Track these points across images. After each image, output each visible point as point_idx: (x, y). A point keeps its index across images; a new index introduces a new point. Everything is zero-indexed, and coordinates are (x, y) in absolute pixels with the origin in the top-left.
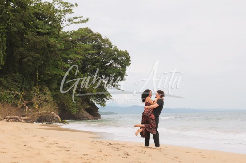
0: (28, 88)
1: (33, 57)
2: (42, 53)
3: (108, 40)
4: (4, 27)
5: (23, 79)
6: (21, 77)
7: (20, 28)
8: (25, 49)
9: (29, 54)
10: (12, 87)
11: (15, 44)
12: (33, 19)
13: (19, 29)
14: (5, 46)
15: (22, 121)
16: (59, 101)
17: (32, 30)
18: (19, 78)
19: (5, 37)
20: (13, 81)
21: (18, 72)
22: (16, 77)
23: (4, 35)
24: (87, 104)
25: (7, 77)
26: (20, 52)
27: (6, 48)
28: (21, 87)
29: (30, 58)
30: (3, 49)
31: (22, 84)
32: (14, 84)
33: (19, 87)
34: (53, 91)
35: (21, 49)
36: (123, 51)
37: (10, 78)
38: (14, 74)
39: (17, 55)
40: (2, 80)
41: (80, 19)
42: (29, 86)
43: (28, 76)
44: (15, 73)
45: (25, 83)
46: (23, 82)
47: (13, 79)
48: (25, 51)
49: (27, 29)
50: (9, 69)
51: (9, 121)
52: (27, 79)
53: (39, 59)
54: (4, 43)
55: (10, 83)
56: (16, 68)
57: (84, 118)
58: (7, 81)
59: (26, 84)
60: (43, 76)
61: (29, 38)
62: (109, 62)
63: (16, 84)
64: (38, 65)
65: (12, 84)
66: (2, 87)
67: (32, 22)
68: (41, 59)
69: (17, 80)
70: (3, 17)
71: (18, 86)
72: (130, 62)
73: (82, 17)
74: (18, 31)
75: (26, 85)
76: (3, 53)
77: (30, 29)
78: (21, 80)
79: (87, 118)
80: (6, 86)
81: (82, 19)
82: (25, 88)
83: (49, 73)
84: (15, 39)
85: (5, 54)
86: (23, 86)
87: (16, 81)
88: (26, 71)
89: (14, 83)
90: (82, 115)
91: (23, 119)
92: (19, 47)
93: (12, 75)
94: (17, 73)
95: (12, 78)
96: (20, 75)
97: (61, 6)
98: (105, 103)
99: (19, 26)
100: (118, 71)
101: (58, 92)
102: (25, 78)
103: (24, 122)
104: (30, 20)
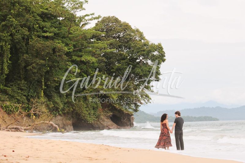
0: (34, 96)
1: (37, 64)
2: (48, 58)
3: (138, 31)
4: (8, 35)
5: (29, 87)
6: (26, 85)
7: (23, 34)
8: (29, 56)
9: (33, 61)
10: (17, 96)
11: (20, 50)
12: (39, 22)
13: (23, 36)
14: (9, 54)
15: (23, 131)
16: (72, 109)
17: (38, 33)
18: (24, 86)
19: (9, 44)
20: (18, 90)
21: (23, 79)
22: (21, 85)
23: (8, 43)
24: (108, 111)
25: (12, 86)
26: (24, 59)
27: (10, 56)
28: (27, 95)
29: (34, 65)
30: (8, 57)
31: (29, 92)
32: (19, 93)
33: (25, 96)
34: (64, 97)
35: (25, 56)
36: (156, 44)
37: (15, 86)
38: (19, 82)
39: (22, 63)
40: (7, 89)
41: (92, 16)
42: (36, 94)
43: (34, 83)
44: (21, 81)
45: (31, 90)
46: (30, 90)
47: (18, 88)
48: (30, 58)
49: (33, 33)
50: (15, 76)
51: (10, 130)
52: (34, 86)
53: (45, 65)
54: (8, 51)
55: (15, 91)
56: (21, 76)
57: (104, 127)
58: (13, 90)
59: (33, 91)
60: (50, 83)
61: (33, 45)
62: (139, 58)
63: (22, 92)
64: (44, 72)
65: (17, 92)
66: (7, 96)
67: (38, 25)
68: (47, 65)
69: (22, 88)
70: (6, 24)
71: (24, 94)
72: (165, 58)
73: (94, 14)
74: (22, 37)
75: (33, 93)
76: (7, 62)
77: (36, 33)
78: (27, 88)
79: (108, 127)
80: (12, 95)
81: (94, 16)
82: (31, 96)
83: (57, 79)
84: (20, 45)
85: (9, 62)
86: (29, 93)
87: (22, 90)
88: (31, 79)
89: (20, 91)
90: (101, 124)
91: (24, 129)
92: (24, 53)
93: (17, 83)
94: (23, 81)
95: (17, 86)
96: (26, 82)
97: (69, 5)
98: (138, 108)
99: (23, 32)
100: (148, 70)
101: (70, 98)
102: (31, 85)
103: (24, 132)
104: (36, 23)
